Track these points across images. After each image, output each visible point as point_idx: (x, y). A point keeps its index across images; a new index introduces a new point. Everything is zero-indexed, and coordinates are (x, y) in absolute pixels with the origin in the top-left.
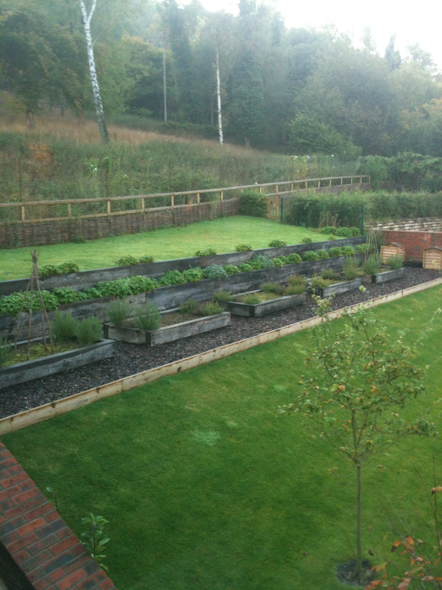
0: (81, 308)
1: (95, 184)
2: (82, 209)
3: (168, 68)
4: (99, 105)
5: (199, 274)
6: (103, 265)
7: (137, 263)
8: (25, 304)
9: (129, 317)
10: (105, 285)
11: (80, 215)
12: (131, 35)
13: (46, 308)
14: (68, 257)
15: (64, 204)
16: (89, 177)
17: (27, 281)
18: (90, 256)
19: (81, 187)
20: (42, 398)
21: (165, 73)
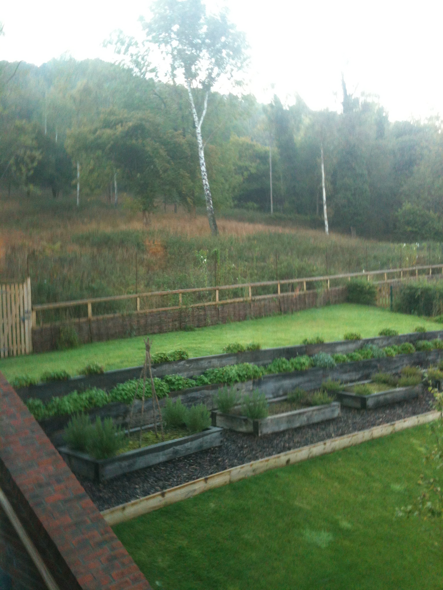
0: (189, 395)
1: (204, 274)
2: (192, 298)
3: (274, 164)
4: (209, 201)
5: (307, 363)
6: (211, 352)
7: (244, 351)
8: (138, 391)
9: (236, 405)
10: (213, 373)
11: (191, 304)
12: (239, 136)
13: (157, 395)
14: (179, 345)
15: (176, 294)
16: (199, 267)
17: (140, 369)
18: (199, 343)
19: (192, 277)
20: (152, 487)
21: (271, 168)
